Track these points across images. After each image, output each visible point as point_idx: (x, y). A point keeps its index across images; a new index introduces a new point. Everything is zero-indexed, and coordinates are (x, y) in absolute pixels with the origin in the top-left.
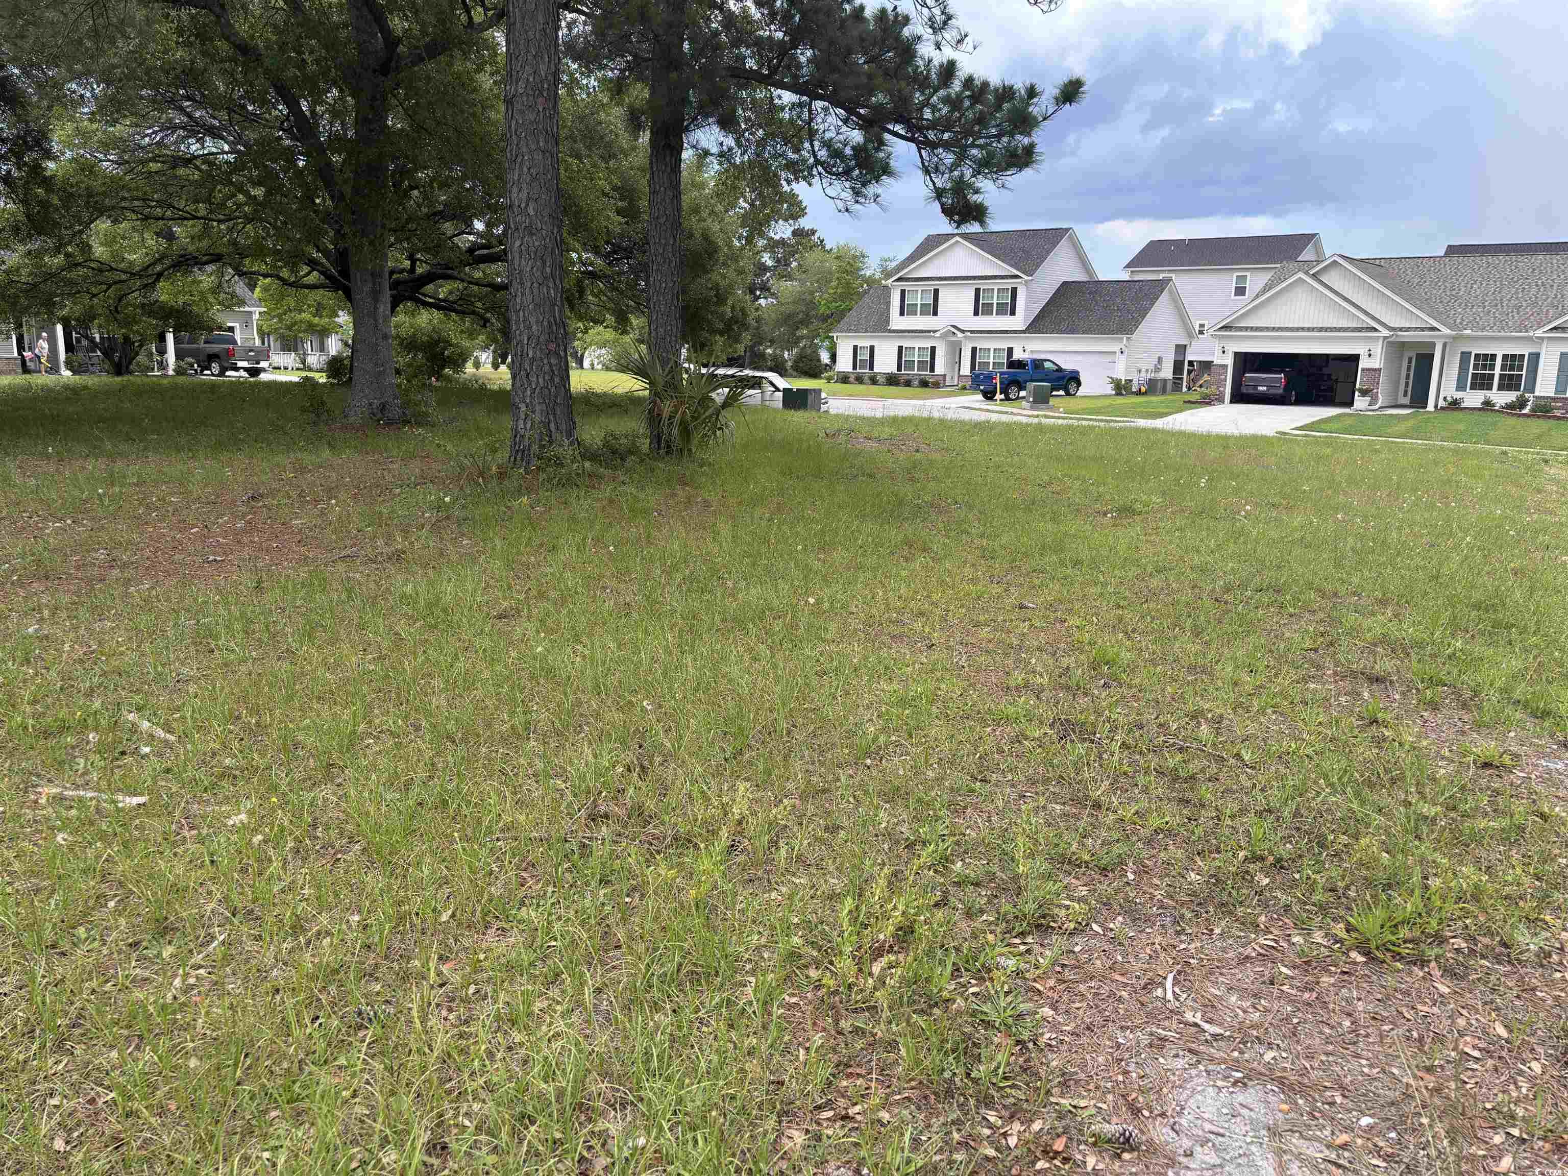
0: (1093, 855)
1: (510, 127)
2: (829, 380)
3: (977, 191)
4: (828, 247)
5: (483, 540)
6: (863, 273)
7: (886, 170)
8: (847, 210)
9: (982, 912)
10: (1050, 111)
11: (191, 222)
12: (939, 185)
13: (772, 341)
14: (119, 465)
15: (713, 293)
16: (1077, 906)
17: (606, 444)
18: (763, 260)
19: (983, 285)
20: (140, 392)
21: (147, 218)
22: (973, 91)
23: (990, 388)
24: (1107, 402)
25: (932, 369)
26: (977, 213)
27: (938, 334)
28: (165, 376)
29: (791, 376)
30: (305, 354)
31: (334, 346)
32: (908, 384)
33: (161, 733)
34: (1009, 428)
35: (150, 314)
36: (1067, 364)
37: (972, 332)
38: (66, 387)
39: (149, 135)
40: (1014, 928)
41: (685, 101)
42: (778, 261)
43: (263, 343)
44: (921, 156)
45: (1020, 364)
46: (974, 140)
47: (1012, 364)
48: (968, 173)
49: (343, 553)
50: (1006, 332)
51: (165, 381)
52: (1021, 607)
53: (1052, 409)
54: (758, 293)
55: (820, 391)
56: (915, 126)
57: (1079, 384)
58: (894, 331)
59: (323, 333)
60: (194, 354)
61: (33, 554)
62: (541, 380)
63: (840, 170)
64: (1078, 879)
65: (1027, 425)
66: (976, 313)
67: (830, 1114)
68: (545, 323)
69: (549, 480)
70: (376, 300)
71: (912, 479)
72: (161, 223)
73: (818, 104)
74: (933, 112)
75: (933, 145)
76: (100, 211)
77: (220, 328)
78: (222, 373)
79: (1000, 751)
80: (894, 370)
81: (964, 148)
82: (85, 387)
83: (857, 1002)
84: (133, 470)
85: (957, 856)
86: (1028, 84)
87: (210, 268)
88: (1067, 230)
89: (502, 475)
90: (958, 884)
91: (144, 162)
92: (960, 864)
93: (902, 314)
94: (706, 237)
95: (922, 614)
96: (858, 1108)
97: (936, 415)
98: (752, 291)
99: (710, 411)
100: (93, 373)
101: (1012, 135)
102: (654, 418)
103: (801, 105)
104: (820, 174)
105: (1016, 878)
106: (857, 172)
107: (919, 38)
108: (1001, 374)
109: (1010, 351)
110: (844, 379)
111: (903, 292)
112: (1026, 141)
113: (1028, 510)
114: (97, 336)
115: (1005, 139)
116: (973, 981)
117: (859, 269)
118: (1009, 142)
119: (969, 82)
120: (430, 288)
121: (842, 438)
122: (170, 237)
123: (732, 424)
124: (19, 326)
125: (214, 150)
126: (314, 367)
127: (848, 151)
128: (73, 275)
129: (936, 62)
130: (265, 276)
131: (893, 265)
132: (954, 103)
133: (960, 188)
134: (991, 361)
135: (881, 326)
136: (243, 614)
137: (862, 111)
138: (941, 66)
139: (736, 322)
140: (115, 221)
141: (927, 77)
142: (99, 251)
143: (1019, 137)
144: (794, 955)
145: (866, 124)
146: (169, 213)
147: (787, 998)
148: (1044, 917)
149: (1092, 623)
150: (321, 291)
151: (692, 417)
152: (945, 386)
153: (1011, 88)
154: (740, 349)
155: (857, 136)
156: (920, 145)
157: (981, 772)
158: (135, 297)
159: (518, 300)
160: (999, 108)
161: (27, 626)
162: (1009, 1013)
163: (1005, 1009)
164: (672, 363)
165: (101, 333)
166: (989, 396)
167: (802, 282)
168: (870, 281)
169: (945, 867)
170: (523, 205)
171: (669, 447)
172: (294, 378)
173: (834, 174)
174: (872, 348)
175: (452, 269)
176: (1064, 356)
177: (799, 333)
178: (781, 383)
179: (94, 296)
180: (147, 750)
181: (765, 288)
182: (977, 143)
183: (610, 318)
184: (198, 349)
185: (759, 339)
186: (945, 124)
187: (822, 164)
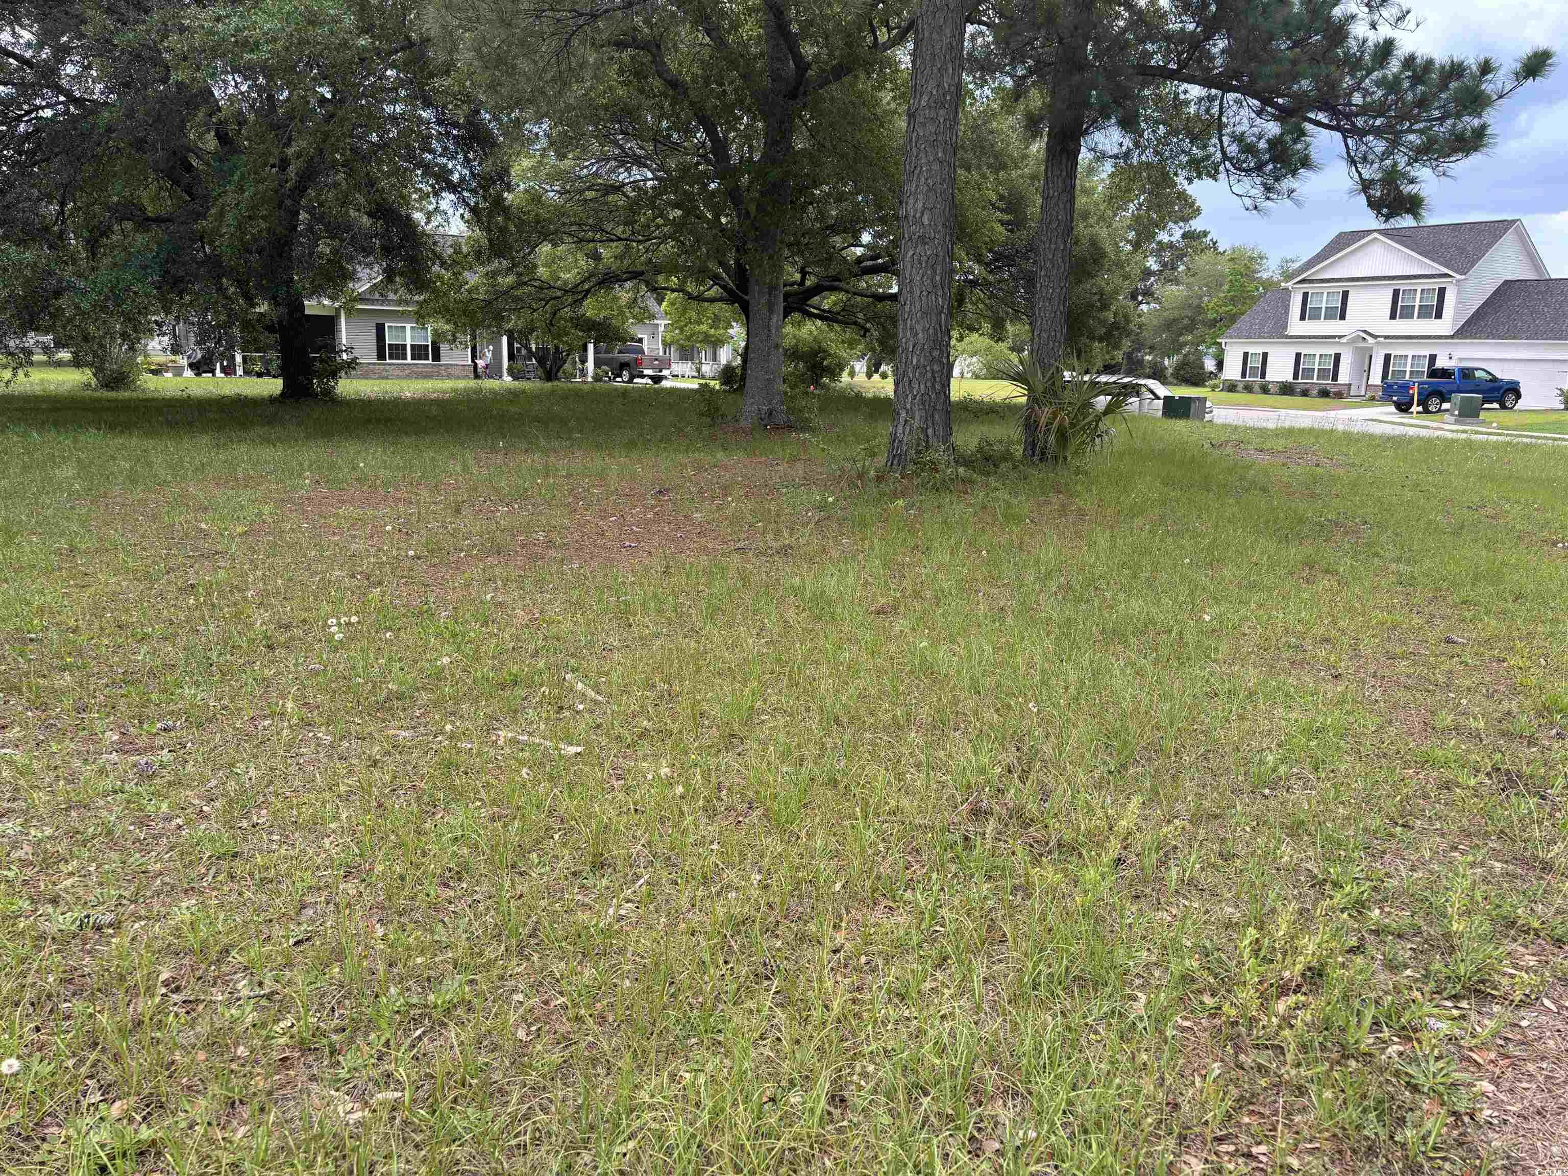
0: (1543, 923)
1: (911, 140)
2: (1213, 388)
3: (1412, 181)
4: (1221, 250)
5: (862, 540)
6: (1259, 275)
7: (1306, 162)
8: (1256, 208)
9: (1406, 967)
10: (1508, 87)
11: (615, 244)
12: (1366, 174)
13: (1152, 348)
14: (552, 459)
15: (1096, 298)
16: (1526, 976)
17: (980, 450)
18: (1148, 264)
19: (1403, 286)
20: (566, 396)
21: (581, 240)
22: (1414, 71)
23: (1405, 399)
24: (1554, 417)
25: (1335, 378)
26: (1413, 205)
27: (1344, 340)
28: (584, 382)
29: (1171, 384)
30: (700, 363)
31: (725, 355)
32: (1305, 393)
33: (592, 694)
34: (1428, 444)
35: (576, 326)
36: (1504, 374)
37: (1386, 337)
38: (510, 391)
39: (587, 167)
40: (1445, 989)
41: (1086, 104)
42: (1164, 265)
43: (665, 353)
44: (1347, 145)
45: (1445, 373)
46: (1411, 125)
47: (1434, 373)
48: (1402, 161)
49: (738, 545)
50: (1429, 337)
51: (585, 387)
52: (1449, 641)
53: (1484, 422)
54: (1140, 298)
55: (1205, 399)
56: (1340, 112)
57: (1518, 396)
58: (1292, 337)
59: (716, 344)
60: (607, 362)
61: (489, 533)
62: (922, 387)
63: (1252, 165)
64: (1526, 947)
65: (1453, 441)
66: (1393, 316)
67: (1232, 1148)
68: (931, 331)
69: (924, 484)
70: (771, 311)
71: (1312, 495)
72: (591, 245)
73: (1231, 96)
74: (1364, 97)
75: (1362, 133)
76: (546, 236)
77: (632, 339)
78: (630, 381)
79: (1426, 797)
80: (1289, 378)
81: (1398, 134)
82: (524, 391)
83: (1258, 1038)
84: (562, 464)
85: (1375, 903)
86: (1482, 59)
87: (628, 285)
88: (1514, 222)
89: (879, 479)
90: (1376, 933)
91: (581, 192)
92: (1377, 912)
93: (1303, 318)
94: (1094, 243)
95: (1327, 640)
96: (1263, 1149)
97: (1340, 427)
98: (1134, 297)
99: (1091, 418)
100: (529, 379)
101: (1458, 116)
102: (1030, 426)
103: (1211, 99)
104: (1227, 171)
105: (1447, 936)
106: (1270, 166)
107: (1353, 17)
108: (1420, 383)
109: (1433, 358)
110: (1231, 387)
111: (1305, 295)
112: (1476, 122)
113: (1456, 533)
114: (533, 346)
115: (1449, 122)
116: (1395, 1039)
117: (1255, 272)
118: (1454, 125)
119: (1409, 61)
120: (816, 300)
121: (1229, 450)
122: (597, 257)
123: (1113, 431)
124: (474, 337)
125: (639, 177)
126: (707, 375)
127: (1262, 145)
128: (519, 293)
129: (1370, 43)
130: (673, 291)
131: (1296, 265)
132: (1392, 85)
133: (1391, 178)
134: (1408, 369)
135: (1279, 331)
136: (655, 596)
137: (1280, 101)
138: (1376, 46)
139: (1118, 328)
140: (555, 245)
141: (1360, 59)
142: (542, 271)
143: (1467, 118)
144: (1187, 978)
145: (1283, 115)
146: (598, 236)
147: (1180, 1020)
148: (1483, 982)
149: (1540, 666)
150: (720, 304)
151: (1071, 424)
152: (1349, 396)
153: (1461, 64)
154: (1119, 356)
155: (1273, 128)
156: (1345, 134)
157: (1402, 817)
158: (567, 312)
159: (907, 308)
160: (1444, 87)
161: (486, 593)
162: (1439, 1079)
163: (1434, 1077)
164: (1053, 369)
165: (537, 344)
166: (1403, 407)
167: (1189, 286)
168: (1268, 285)
169: (1360, 913)
170: (918, 215)
171: (1043, 454)
172: (694, 385)
173: (1244, 170)
174: (1265, 355)
175: (840, 281)
176: (1498, 364)
177: (1182, 339)
178: (1162, 391)
179: (534, 311)
180: (581, 707)
181: (1148, 293)
182: (1416, 127)
183: (986, 327)
184: (612, 358)
185: (1139, 345)
186: (1380, 110)
187: (1230, 160)
